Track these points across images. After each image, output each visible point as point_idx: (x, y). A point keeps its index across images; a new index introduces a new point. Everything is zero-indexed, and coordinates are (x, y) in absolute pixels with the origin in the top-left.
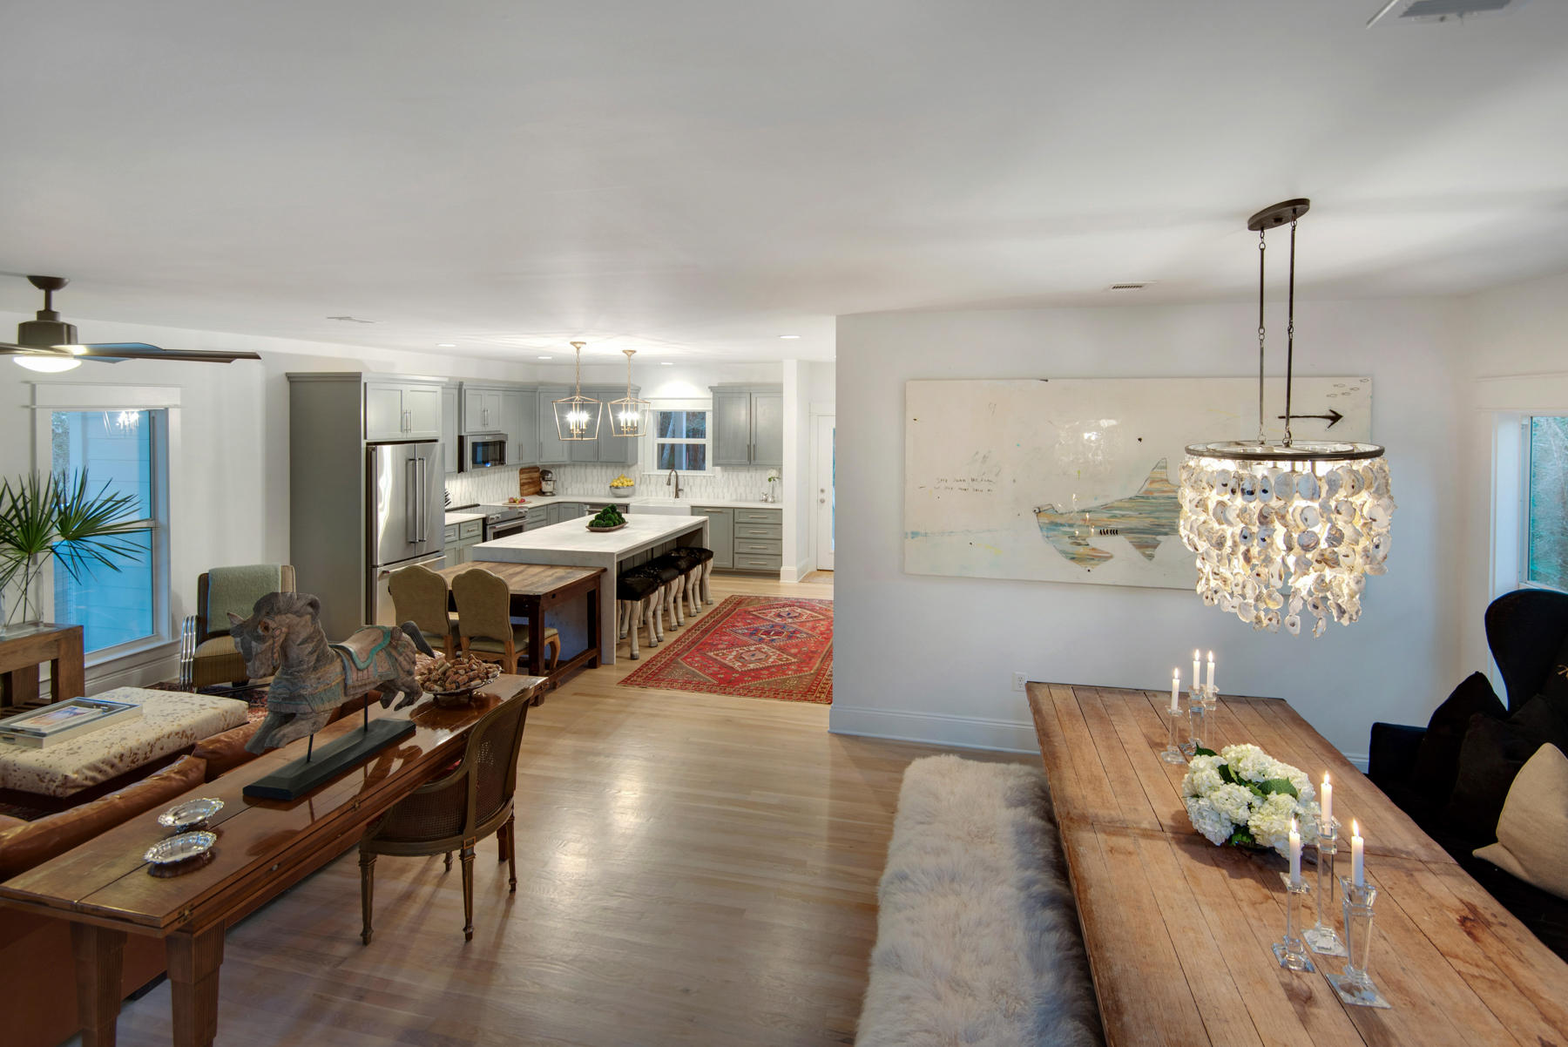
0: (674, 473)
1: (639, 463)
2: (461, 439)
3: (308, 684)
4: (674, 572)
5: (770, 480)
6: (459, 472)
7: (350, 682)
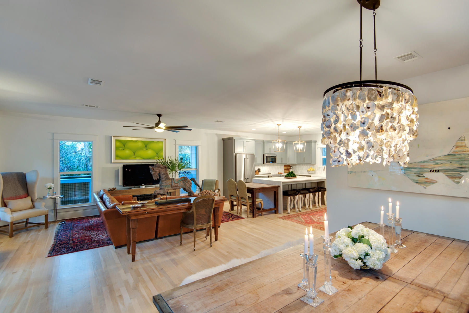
1: (317, 164)
3: (163, 183)
4: (308, 192)
6: (263, 164)
7: (173, 185)
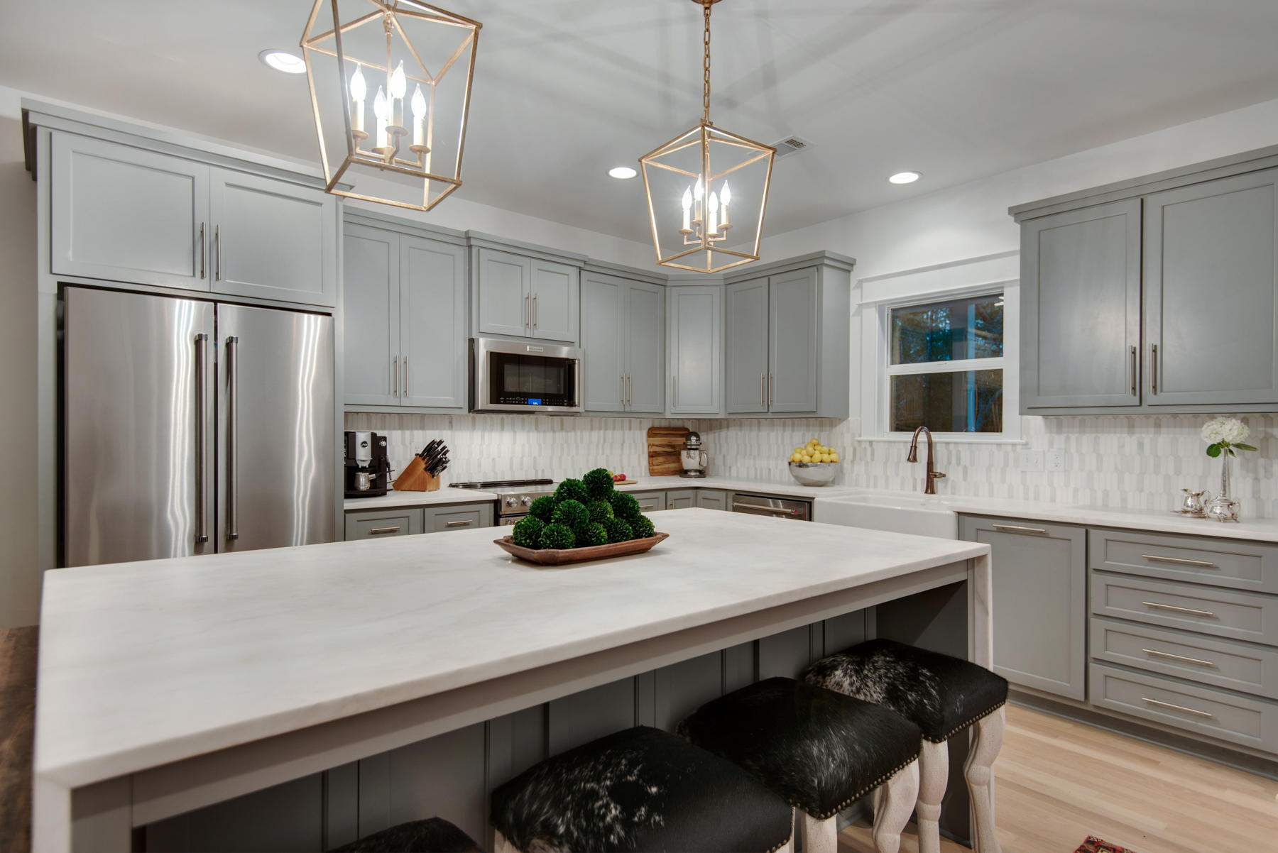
0: (923, 437)
1: (852, 417)
2: (472, 342)
5: (1213, 450)
6: (469, 412)
